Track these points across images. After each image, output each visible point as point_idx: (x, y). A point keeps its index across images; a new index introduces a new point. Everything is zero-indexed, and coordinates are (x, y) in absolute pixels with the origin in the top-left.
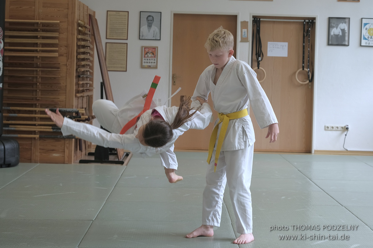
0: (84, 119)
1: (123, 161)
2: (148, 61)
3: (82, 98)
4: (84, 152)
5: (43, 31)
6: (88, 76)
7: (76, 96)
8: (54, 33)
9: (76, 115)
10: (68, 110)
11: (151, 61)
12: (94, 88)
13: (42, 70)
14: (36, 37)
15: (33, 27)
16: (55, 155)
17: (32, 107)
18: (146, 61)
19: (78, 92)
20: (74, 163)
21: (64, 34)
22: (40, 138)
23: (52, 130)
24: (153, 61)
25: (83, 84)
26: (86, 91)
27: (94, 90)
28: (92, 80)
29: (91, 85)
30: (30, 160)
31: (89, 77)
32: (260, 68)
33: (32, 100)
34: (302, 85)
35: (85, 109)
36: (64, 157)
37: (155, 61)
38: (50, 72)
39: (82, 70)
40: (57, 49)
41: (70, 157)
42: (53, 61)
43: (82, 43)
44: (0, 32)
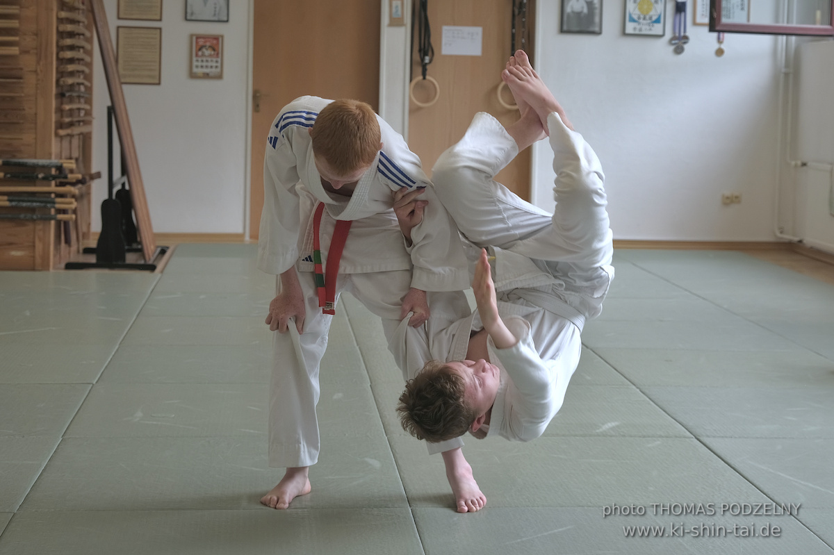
0: (74, 181)
1: (155, 263)
2: (204, 64)
3: (68, 138)
4: (74, 247)
6: (82, 95)
7: (57, 135)
8: (9, 7)
9: (58, 172)
10: (40, 161)
11: (209, 64)
12: (93, 118)
18: (200, 64)
19: (60, 125)
20: (54, 268)
21: (31, 8)
24: (214, 64)
25: (71, 110)
26: (77, 124)
27: (95, 123)
28: (89, 101)
29: (88, 113)
31: (83, 97)
32: (428, 77)
34: (510, 111)
35: (77, 160)
36: (34, 256)
37: (219, 64)
38: (3, 86)
39: (69, 81)
40: (17, 39)
41: (45, 257)
42: (8, 64)
43: (68, 27)
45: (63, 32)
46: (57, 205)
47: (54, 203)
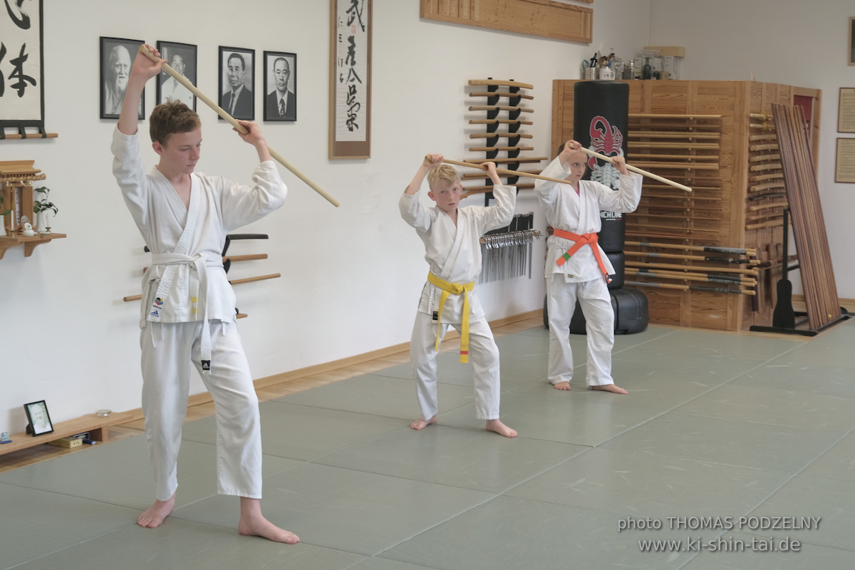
3: (755, 231)
5: (700, 130)
7: (746, 229)
8: (712, 134)
10: (732, 249)
14: (686, 140)
15: (681, 125)
16: (713, 316)
17: (681, 244)
19: (749, 222)
20: (741, 329)
22: (692, 290)
23: (707, 279)
30: (677, 322)
33: (681, 233)
38: (707, 192)
39: (757, 188)
40: (716, 157)
41: (734, 320)
42: (711, 176)
43: (758, 147)
44: (617, 137)
45: (754, 151)
46: (742, 283)
47: (740, 281)
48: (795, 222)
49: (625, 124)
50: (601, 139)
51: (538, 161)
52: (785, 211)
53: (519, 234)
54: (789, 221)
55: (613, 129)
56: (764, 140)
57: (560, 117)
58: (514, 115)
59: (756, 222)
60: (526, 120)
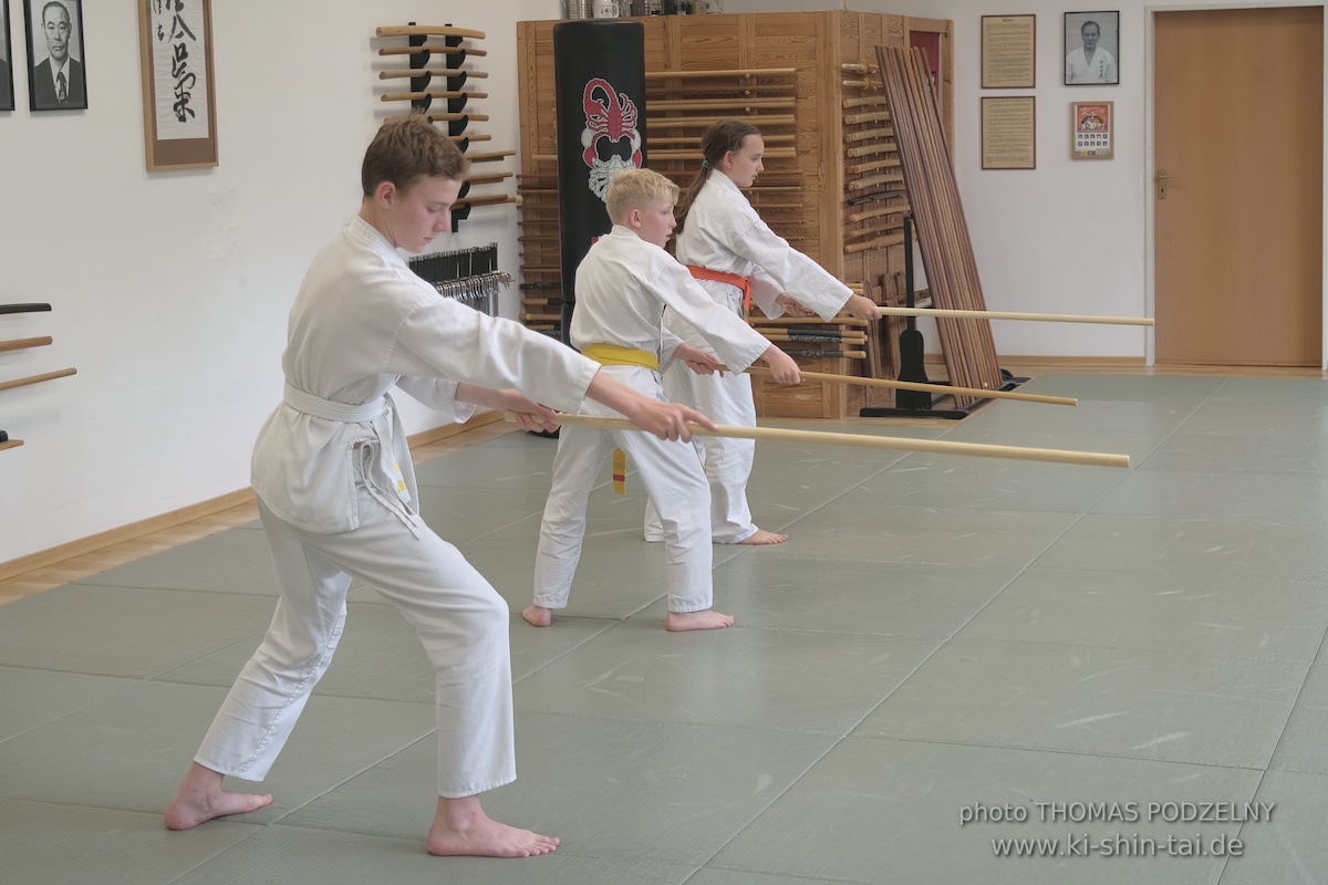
5: (761, 94)
8: (783, 99)
13: (760, 192)
14: (741, 111)
15: (731, 87)
16: (798, 397)
20: (846, 415)
21: (810, 98)
23: (787, 337)
36: (821, 401)
38: (780, 195)
39: (860, 184)
40: (792, 137)
41: (834, 402)
42: (784, 168)
43: (858, 118)
44: (629, 112)
45: (852, 124)
46: (843, 340)
47: (840, 337)
48: (923, 236)
49: (640, 91)
50: (602, 116)
51: (499, 157)
52: (906, 219)
53: (476, 280)
54: (914, 236)
55: (621, 100)
56: (866, 106)
57: (532, 83)
58: (455, 82)
59: (861, 239)
60: (477, 91)
